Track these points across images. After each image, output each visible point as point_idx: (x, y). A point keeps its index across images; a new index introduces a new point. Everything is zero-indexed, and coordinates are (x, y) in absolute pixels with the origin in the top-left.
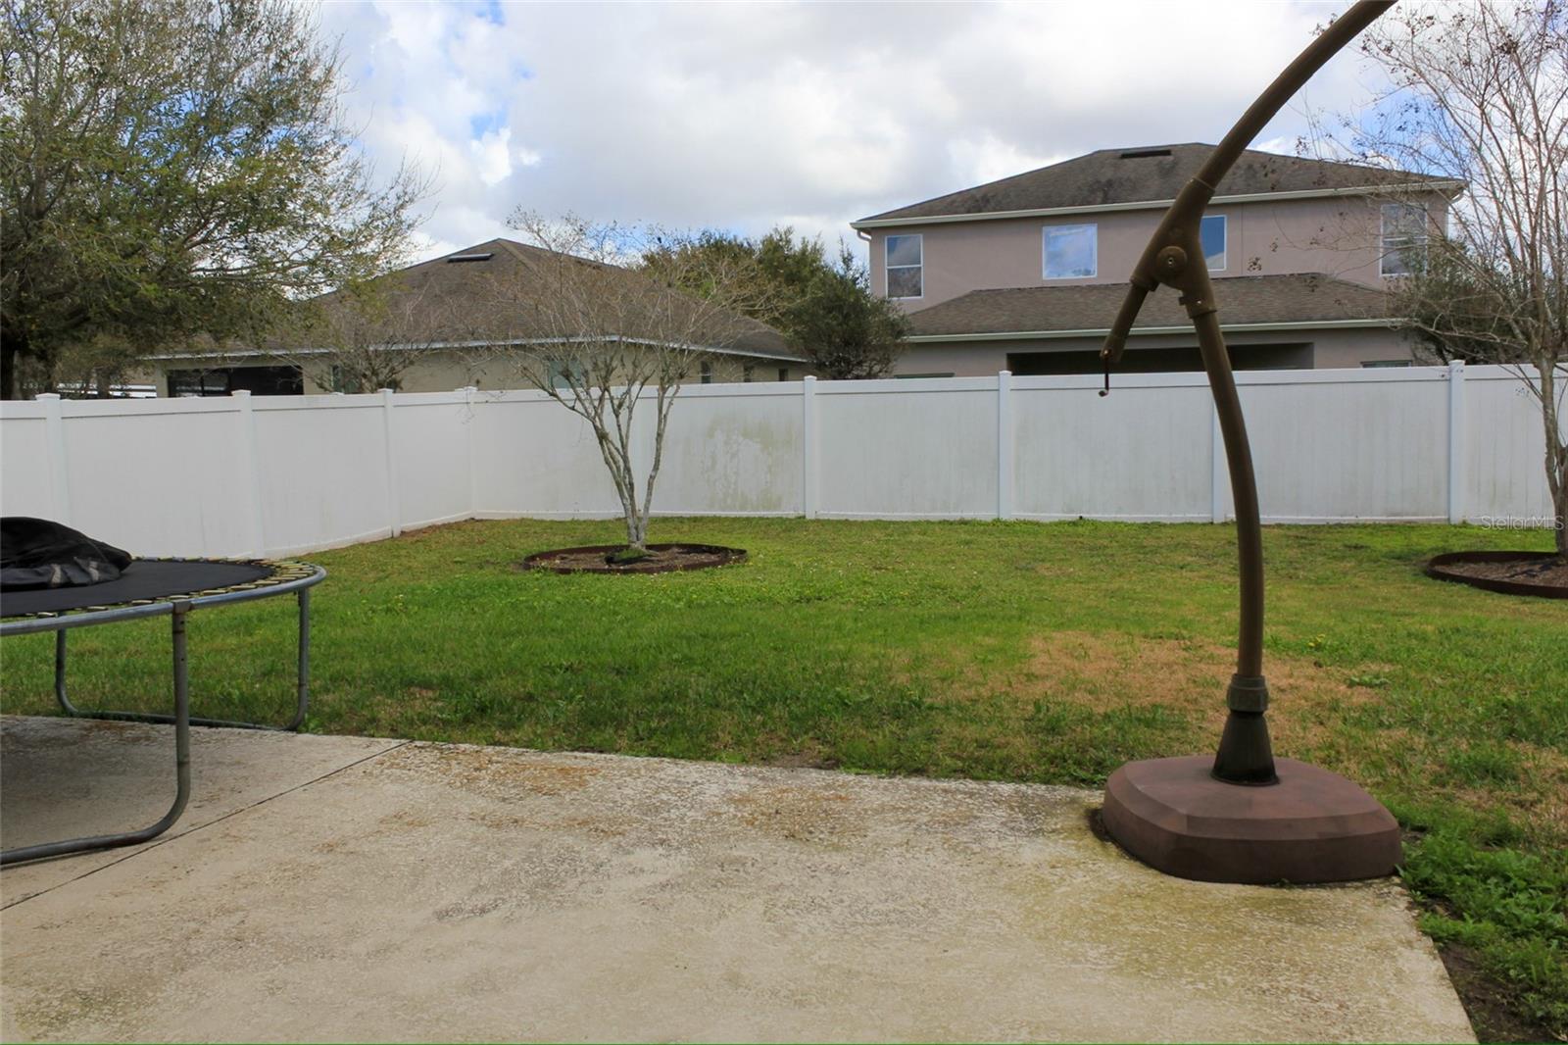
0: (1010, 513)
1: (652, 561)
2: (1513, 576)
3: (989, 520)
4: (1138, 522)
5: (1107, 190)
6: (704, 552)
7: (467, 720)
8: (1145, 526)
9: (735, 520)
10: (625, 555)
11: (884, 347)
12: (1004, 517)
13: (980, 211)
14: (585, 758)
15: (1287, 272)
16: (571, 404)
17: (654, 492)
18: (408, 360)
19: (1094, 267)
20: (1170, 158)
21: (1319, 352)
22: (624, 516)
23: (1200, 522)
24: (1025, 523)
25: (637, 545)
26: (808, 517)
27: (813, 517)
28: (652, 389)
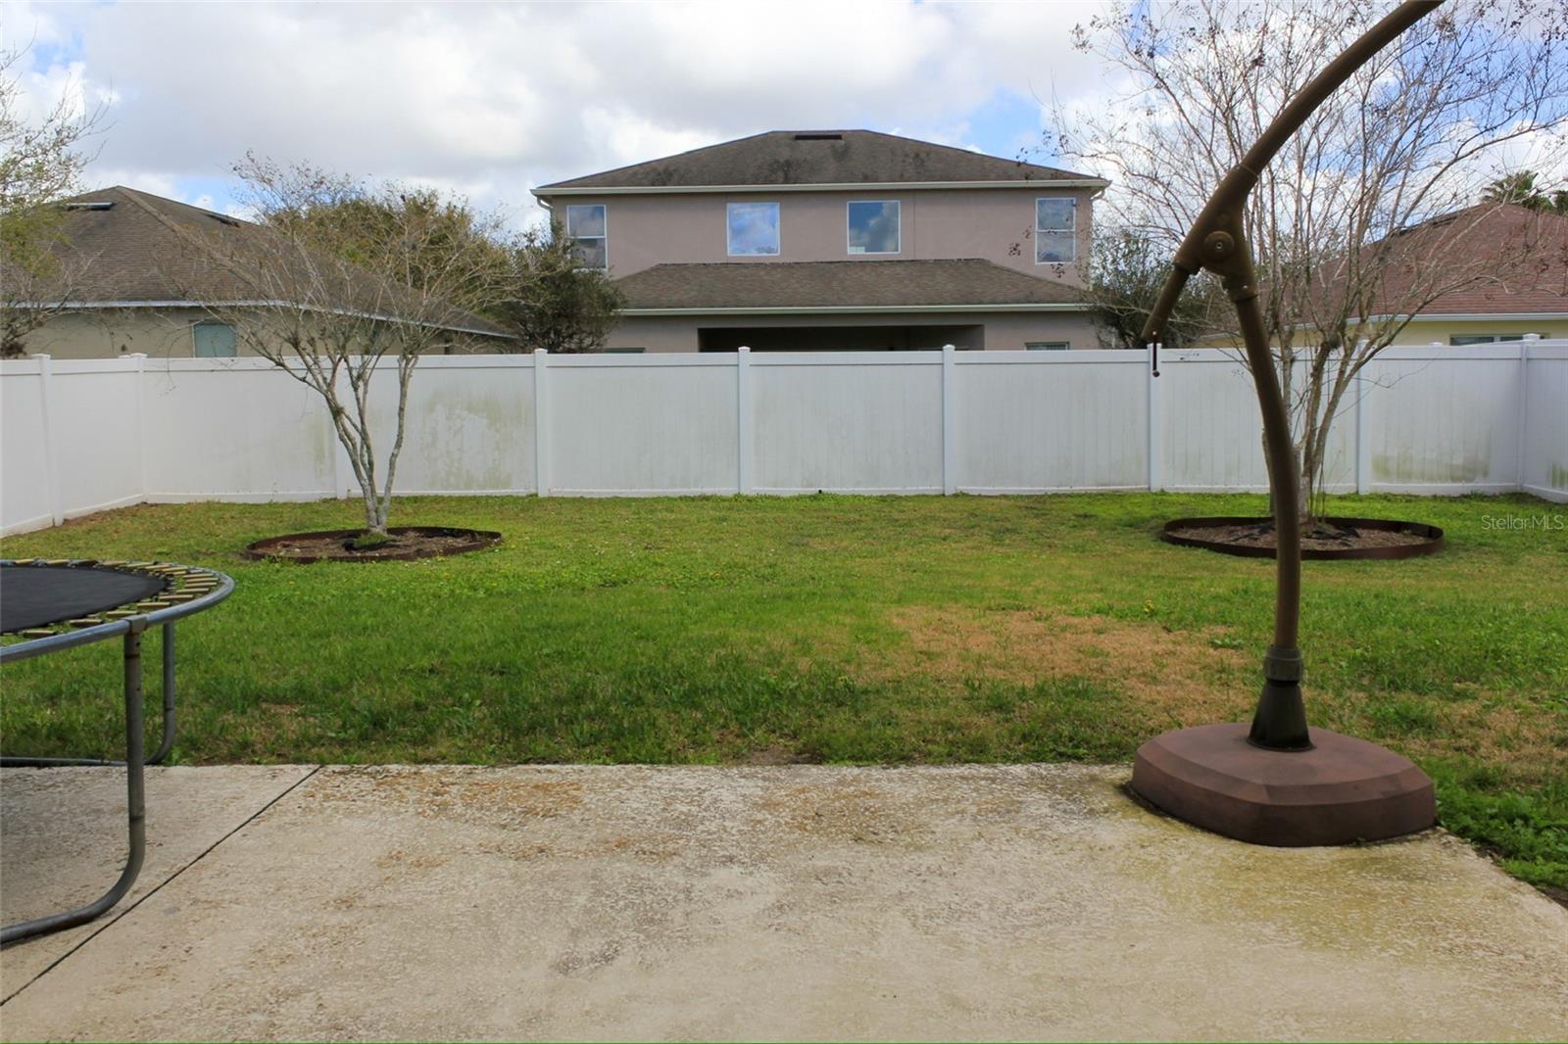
0: (751, 488)
1: (398, 546)
2: (1237, 540)
3: (731, 495)
4: (875, 495)
5: (787, 170)
6: (446, 535)
7: (364, 737)
8: (883, 499)
9: (460, 499)
10: (364, 540)
11: (596, 319)
12: (744, 492)
13: (664, 185)
14: (549, 771)
15: (955, 257)
16: (301, 374)
17: (396, 472)
18: (35, 321)
19: (777, 244)
20: (841, 142)
21: (990, 334)
22: (362, 495)
23: (933, 494)
24: (770, 497)
25: (378, 530)
26: (540, 495)
27: (546, 495)
28: (390, 360)
